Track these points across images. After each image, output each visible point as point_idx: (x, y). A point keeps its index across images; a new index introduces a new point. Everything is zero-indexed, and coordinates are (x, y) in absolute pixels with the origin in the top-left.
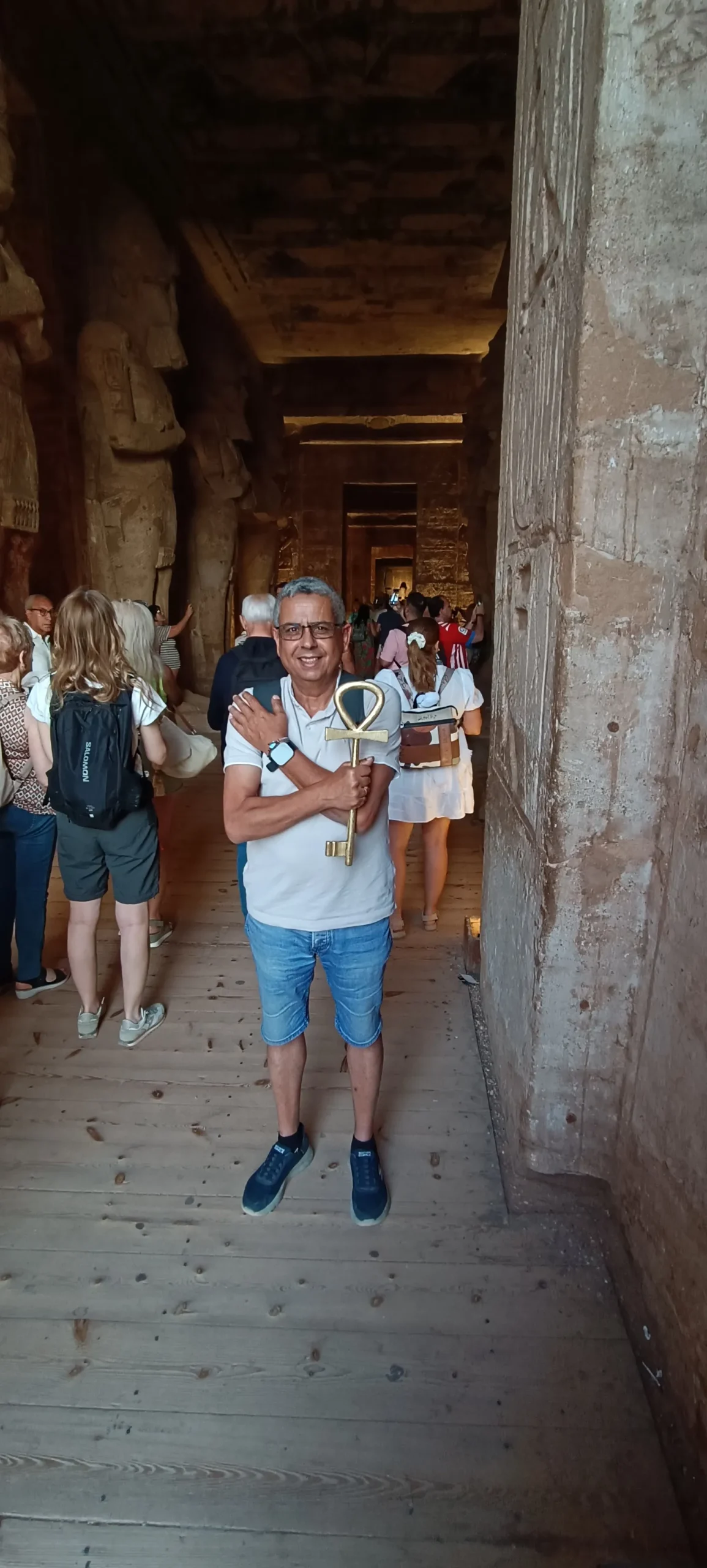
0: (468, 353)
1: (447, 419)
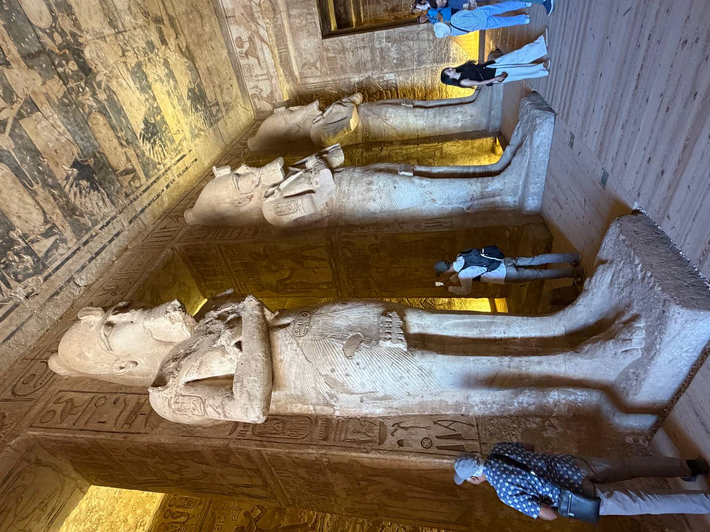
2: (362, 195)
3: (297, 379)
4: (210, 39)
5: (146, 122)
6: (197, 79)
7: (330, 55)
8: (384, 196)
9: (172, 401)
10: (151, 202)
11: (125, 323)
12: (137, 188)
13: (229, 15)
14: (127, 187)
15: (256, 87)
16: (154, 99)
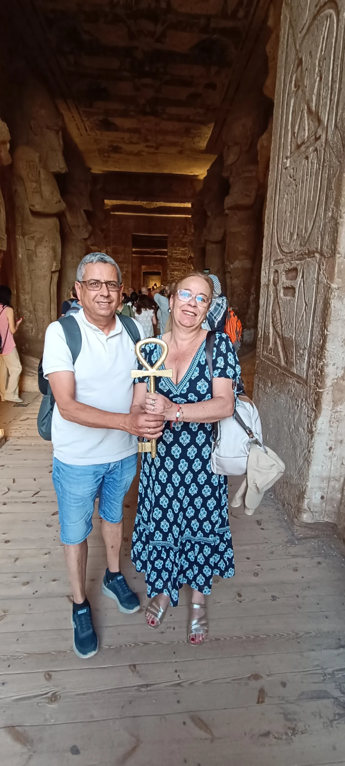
0: (192, 174)
1: (182, 205)
5: (113, 123)
6: (125, 153)
12: (80, 105)
14: (83, 100)
16: (123, 131)
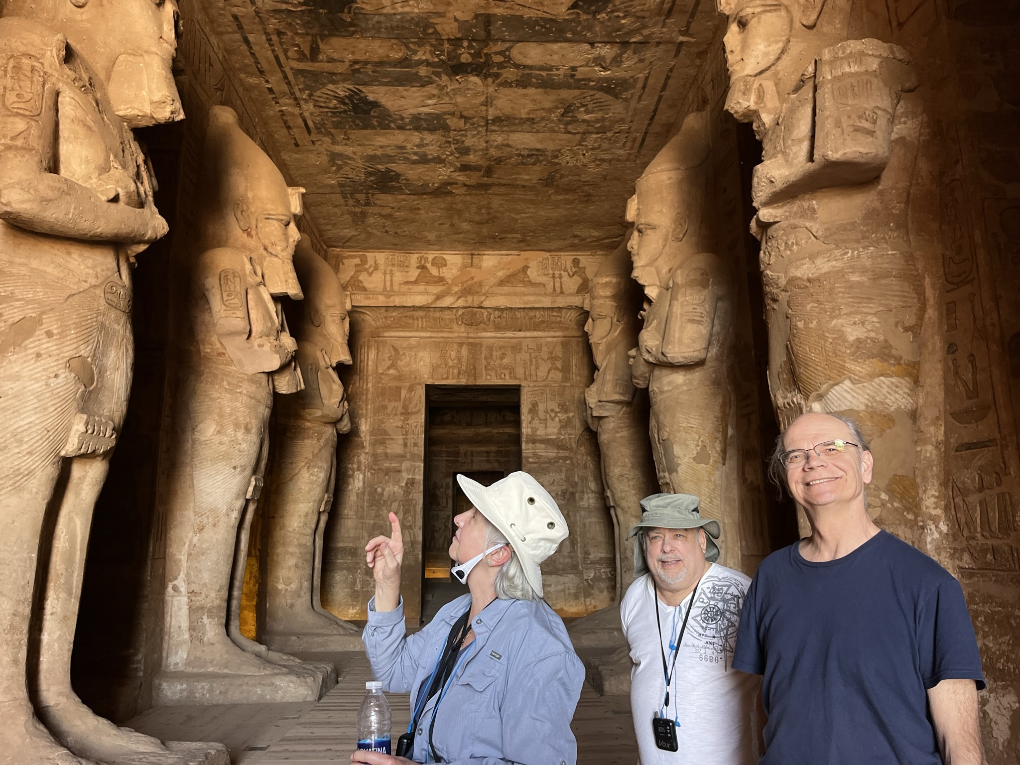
2: (231, 415)
3: (33, 270)
4: (452, 225)
5: (375, 104)
6: (409, 190)
7: (404, 393)
8: (223, 448)
9: (36, 64)
10: (256, 58)
11: (160, 27)
12: (286, 51)
13: (474, 260)
14: (293, 39)
15: (376, 268)
16: (401, 128)
